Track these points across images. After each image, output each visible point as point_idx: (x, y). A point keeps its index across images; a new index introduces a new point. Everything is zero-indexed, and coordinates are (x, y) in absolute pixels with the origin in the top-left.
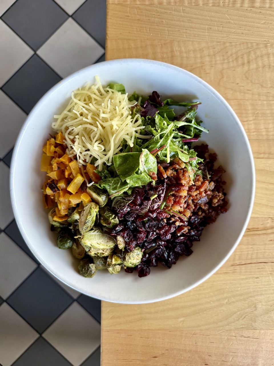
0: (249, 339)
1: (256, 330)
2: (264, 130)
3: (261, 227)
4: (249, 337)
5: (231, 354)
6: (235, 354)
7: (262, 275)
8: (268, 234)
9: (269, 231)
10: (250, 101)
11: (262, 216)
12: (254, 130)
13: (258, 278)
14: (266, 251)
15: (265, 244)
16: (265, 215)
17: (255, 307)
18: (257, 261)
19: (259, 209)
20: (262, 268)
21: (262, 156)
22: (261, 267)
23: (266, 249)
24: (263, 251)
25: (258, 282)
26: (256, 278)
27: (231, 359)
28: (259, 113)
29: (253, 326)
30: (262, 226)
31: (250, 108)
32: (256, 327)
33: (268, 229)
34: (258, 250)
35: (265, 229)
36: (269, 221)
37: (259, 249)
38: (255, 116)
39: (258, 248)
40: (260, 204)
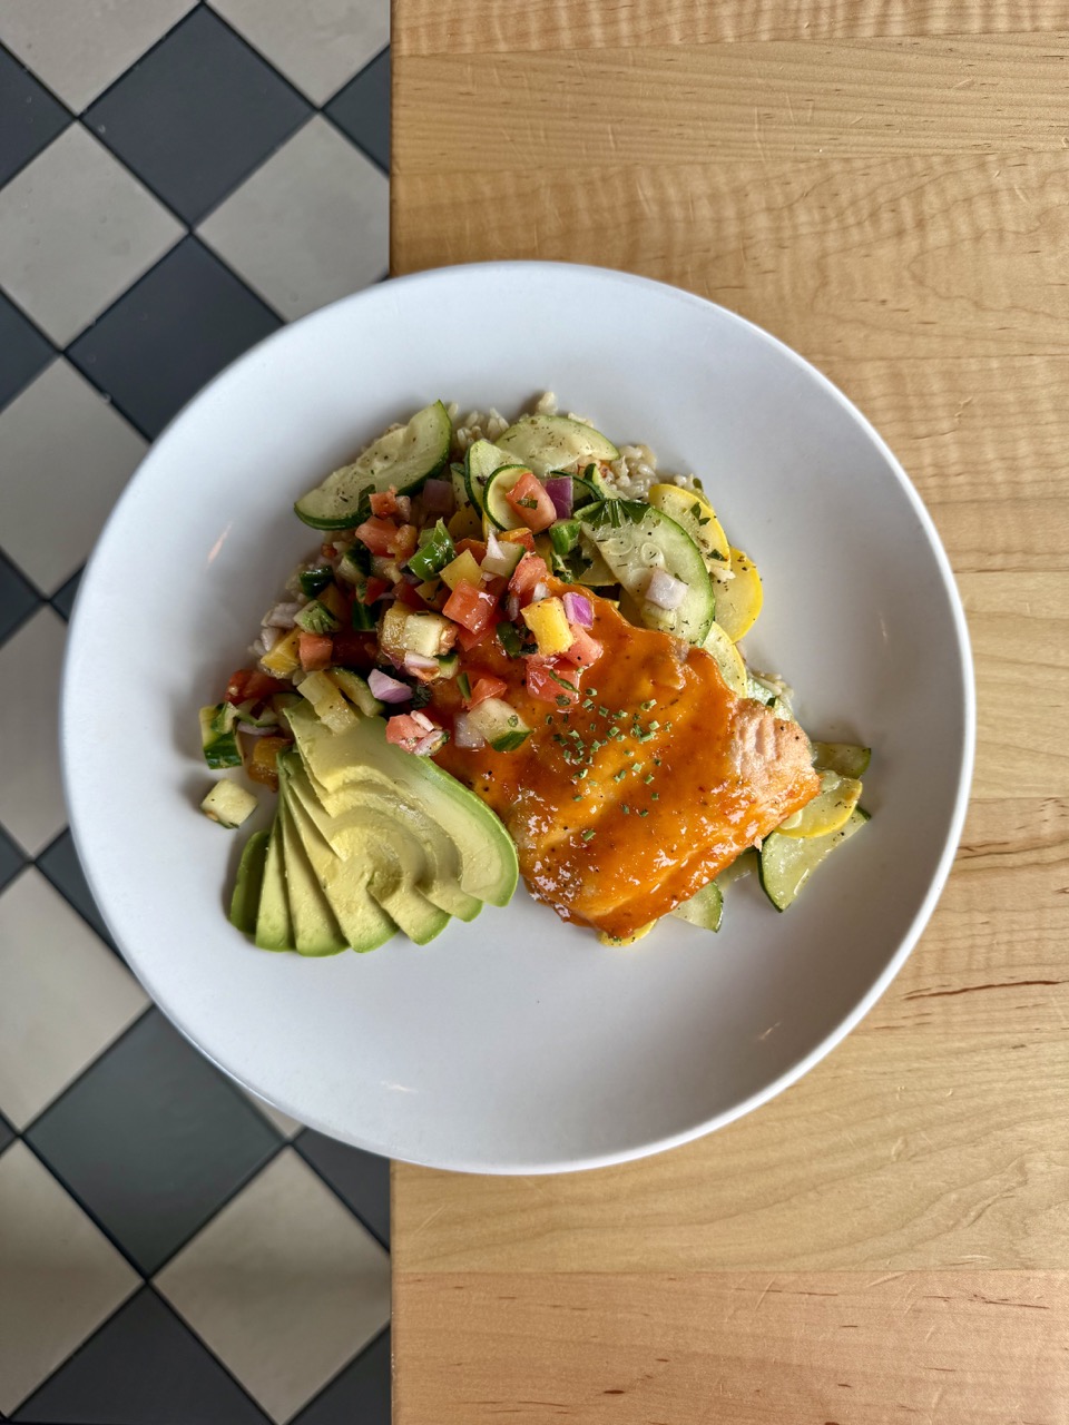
0: (1003, 1308)
1: (1033, 1268)
2: (997, 464)
3: (1017, 837)
4: (1004, 1301)
5: (934, 1375)
6: (951, 1376)
7: (1037, 1036)
8: (1049, 864)
9: (1053, 854)
10: (937, 361)
11: (1018, 794)
12: (957, 469)
13: (1023, 1046)
14: (1045, 934)
15: (1042, 907)
16: (1030, 789)
17: (1021, 1169)
18: (1012, 978)
19: (1004, 766)
20: (1036, 1006)
21: (998, 561)
22: (1031, 1002)
23: (1046, 925)
24: (1036, 934)
25: (1022, 1062)
26: (1015, 1047)
27: (935, 1400)
28: (975, 401)
29: (1017, 1254)
30: (1022, 835)
31: (936, 385)
32: (1032, 1256)
33: (1049, 847)
34: (1012, 932)
35: (1036, 845)
36: (1050, 812)
37: (1016, 927)
38: (959, 416)
39: (1013, 922)
40: (1006, 746)
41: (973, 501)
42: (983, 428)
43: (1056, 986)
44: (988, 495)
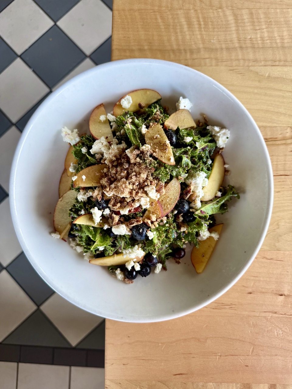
41: (271, 47)
42: (274, 28)
43: (289, 176)
44: (275, 46)
